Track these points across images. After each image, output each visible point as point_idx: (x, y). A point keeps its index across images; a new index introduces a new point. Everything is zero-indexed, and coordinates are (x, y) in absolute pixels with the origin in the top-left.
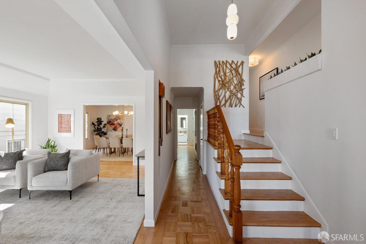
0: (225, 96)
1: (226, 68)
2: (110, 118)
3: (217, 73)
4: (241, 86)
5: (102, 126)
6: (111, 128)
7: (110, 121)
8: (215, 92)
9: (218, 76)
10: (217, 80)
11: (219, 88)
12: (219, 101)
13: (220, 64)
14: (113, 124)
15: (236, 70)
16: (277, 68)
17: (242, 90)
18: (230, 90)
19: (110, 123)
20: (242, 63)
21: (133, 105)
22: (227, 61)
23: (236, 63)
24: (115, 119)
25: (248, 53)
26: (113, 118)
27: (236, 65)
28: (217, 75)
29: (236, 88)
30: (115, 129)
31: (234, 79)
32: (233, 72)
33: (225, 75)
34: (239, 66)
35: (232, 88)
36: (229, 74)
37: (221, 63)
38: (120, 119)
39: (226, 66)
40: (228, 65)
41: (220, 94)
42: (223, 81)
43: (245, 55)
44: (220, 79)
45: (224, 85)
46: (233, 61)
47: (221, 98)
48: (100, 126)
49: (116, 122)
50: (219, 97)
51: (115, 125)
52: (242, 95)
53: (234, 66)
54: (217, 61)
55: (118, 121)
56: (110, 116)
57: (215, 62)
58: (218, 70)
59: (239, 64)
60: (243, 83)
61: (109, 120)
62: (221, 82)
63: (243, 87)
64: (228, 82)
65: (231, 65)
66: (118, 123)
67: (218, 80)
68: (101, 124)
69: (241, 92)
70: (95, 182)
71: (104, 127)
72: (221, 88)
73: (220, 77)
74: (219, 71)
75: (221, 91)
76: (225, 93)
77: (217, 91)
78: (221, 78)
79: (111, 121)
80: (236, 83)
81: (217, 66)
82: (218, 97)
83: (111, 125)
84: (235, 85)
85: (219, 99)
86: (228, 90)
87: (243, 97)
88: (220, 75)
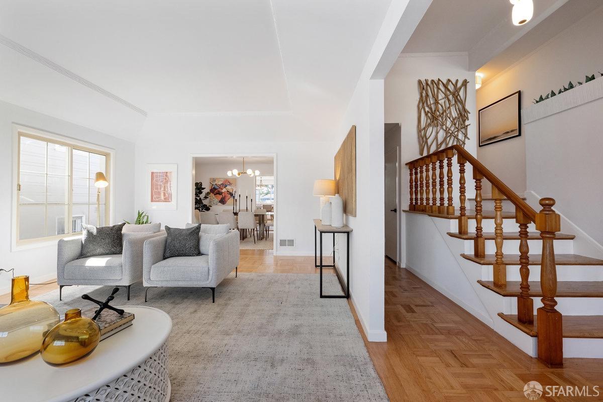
0: (436, 138)
1: (438, 92)
2: (215, 184)
3: (423, 101)
4: (464, 121)
5: (202, 196)
6: (215, 199)
7: (215, 189)
8: (419, 131)
9: (425, 105)
10: (423, 111)
11: (427, 124)
12: (427, 145)
13: (427, 84)
14: (219, 193)
15: (455, 94)
16: (520, 91)
17: (466, 127)
18: (446, 128)
19: (215, 191)
20: (465, 83)
21: (274, 155)
22: (439, 80)
23: (454, 83)
24: (222, 184)
25: (474, 66)
26: (220, 183)
27: (455, 86)
28: (423, 104)
29: (455, 124)
30: (223, 201)
31: (453, 109)
32: (451, 97)
33: (436, 102)
34: (460, 88)
35: (449, 124)
36: (443, 101)
37: (429, 83)
38: (230, 184)
39: (438, 88)
40: (441, 87)
41: (428, 135)
42: (433, 113)
43: (469, 70)
44: (427, 109)
45: (434, 118)
46: (449, 81)
47: (430, 141)
48: (199, 196)
49: (224, 190)
50: (427, 139)
51: (223, 194)
52: (466, 136)
53: (451, 87)
54: (423, 80)
55: (228, 187)
56: (214, 180)
57: (420, 82)
58: (424, 95)
59: (459, 85)
60: (467, 116)
61: (213, 187)
62: (429, 115)
63: (467, 123)
64: (443, 114)
65: (445, 86)
66: (228, 191)
67: (425, 112)
68: (201, 193)
69: (463, 130)
70: (233, 279)
71: (206, 198)
72: (429, 125)
73: (428, 106)
74: (427, 95)
75: (430, 129)
76: (437, 133)
77: (424, 129)
78: (431, 109)
79: (217, 187)
80: (454, 116)
81: (423, 89)
82: (425, 139)
83: (217, 194)
84: (454, 119)
85: (426, 142)
86: (442, 128)
87: (466, 140)
88: (429, 104)
